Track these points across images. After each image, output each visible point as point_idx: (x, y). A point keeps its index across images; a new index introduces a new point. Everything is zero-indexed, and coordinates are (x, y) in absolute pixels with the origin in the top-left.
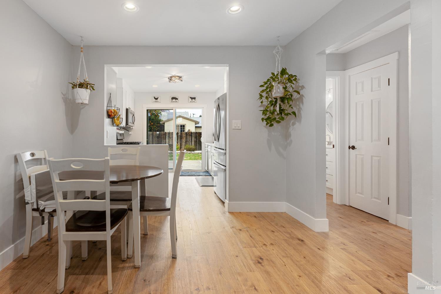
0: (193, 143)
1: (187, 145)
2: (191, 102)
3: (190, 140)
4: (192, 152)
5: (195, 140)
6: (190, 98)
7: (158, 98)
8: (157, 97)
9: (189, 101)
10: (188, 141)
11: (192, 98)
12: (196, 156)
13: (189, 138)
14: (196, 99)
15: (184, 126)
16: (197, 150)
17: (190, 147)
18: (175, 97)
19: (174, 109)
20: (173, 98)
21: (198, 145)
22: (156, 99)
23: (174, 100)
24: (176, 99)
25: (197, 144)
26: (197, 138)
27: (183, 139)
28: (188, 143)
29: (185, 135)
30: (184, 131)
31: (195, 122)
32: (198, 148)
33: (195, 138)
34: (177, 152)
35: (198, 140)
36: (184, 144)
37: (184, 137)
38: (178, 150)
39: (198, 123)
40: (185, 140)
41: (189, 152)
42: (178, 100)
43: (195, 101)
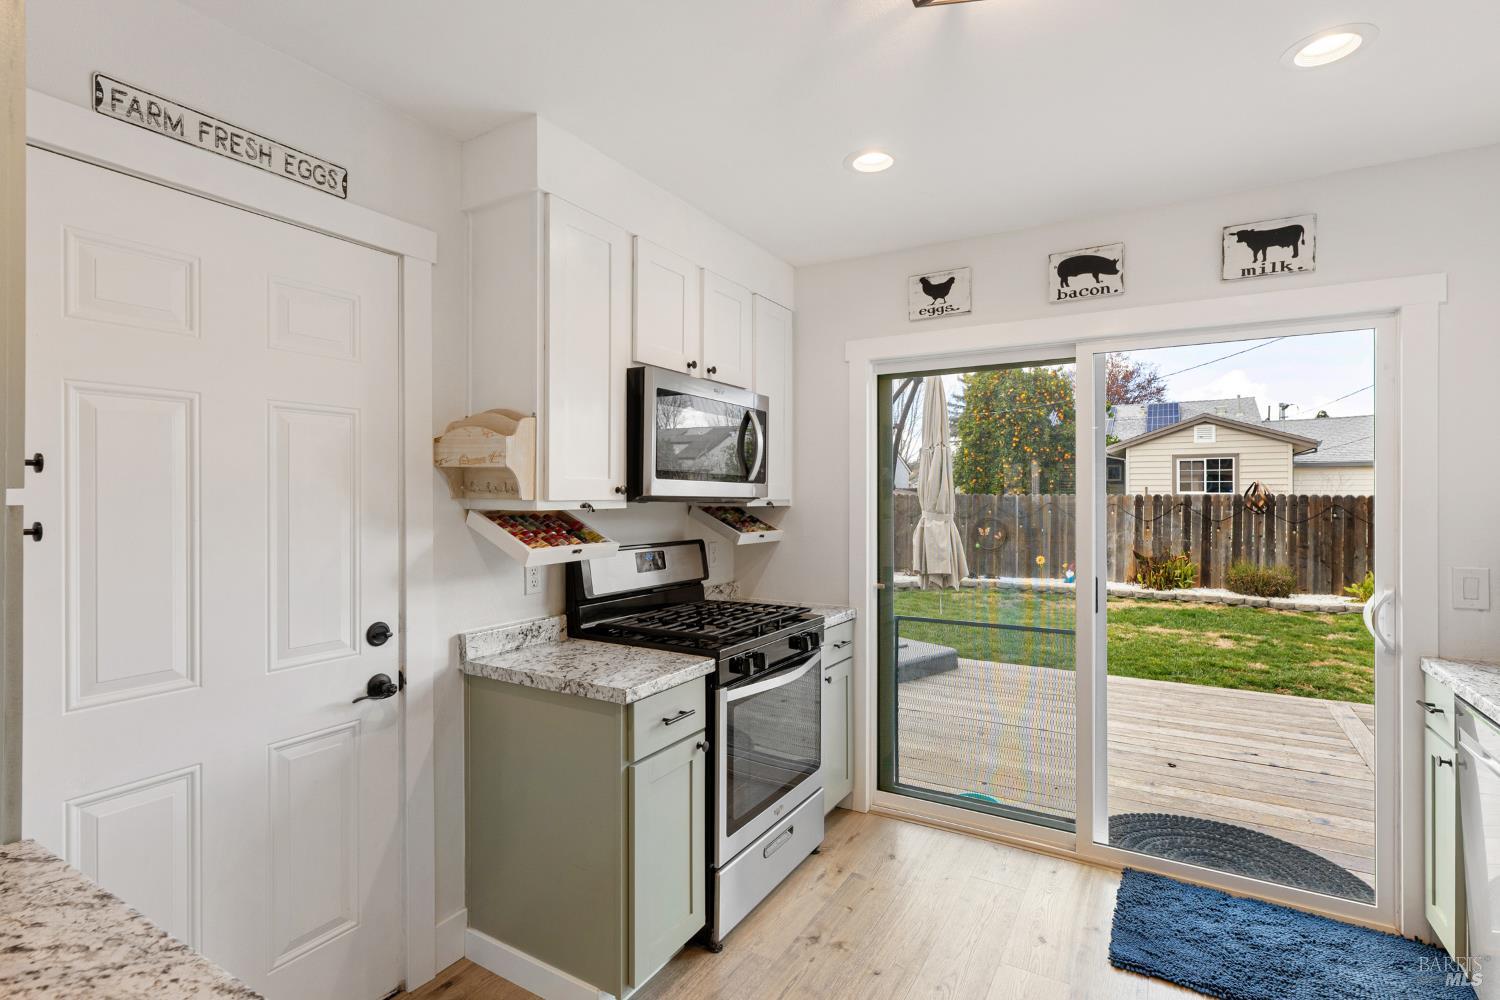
0: (1281, 550)
1: (1243, 562)
2: (1247, 273)
3: (1259, 537)
4: (1276, 600)
5: (1292, 538)
6: (1244, 236)
7: (952, 280)
8: (944, 280)
9: (1233, 270)
10: (1249, 542)
11: (1257, 240)
12: (1295, 629)
14: (1307, 236)
15: (1227, 463)
16: (1310, 586)
17: (1264, 571)
18: (1089, 253)
19: (1080, 352)
20: (1070, 268)
21: (1310, 564)
22: (937, 291)
23: (1083, 281)
24: (1103, 266)
25: (1304, 557)
26: (1304, 528)
27: (1219, 528)
28: (1249, 554)
29: (1230, 509)
30: (1227, 488)
31: (1294, 442)
32: (1316, 580)
33: (1293, 528)
34: (1183, 596)
35: (1316, 537)
36: (1227, 558)
37: (1227, 518)
38: (1189, 586)
39: (1314, 446)
40: (1228, 534)
41: (1255, 602)
42: (1115, 272)
43: (1296, 255)
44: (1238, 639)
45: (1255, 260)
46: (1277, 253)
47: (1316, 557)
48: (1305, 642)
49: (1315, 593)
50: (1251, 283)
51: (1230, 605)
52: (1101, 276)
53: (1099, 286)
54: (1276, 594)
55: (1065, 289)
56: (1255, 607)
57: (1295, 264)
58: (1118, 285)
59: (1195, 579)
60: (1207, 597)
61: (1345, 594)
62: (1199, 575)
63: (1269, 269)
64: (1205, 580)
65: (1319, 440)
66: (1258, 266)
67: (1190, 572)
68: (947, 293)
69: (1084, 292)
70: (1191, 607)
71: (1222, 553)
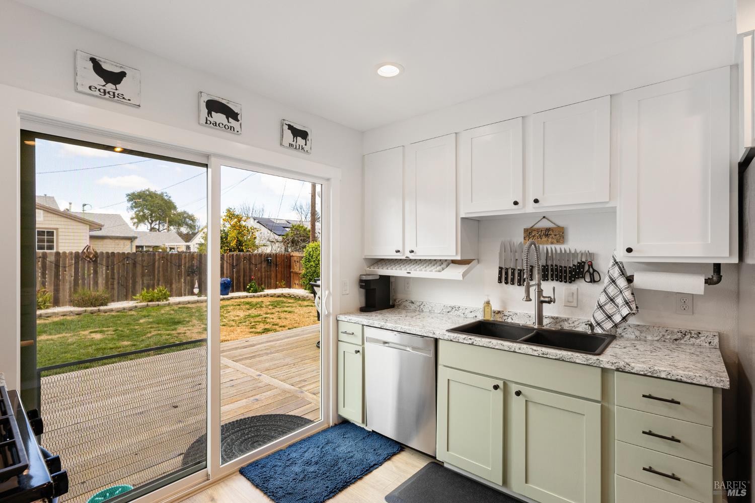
0: (101, 281)
1: (80, 290)
2: (290, 145)
3: (89, 275)
4: (102, 308)
5: (107, 274)
6: (290, 127)
9: (286, 143)
10: (83, 279)
11: (294, 132)
13: (87, 270)
15: (51, 234)
16: (116, 298)
17: (92, 293)
20: (214, 106)
21: (116, 286)
24: (232, 114)
25: (113, 284)
26: (113, 269)
27: (66, 271)
28: (84, 284)
29: (72, 260)
30: (51, 248)
31: (90, 224)
32: (118, 297)
33: (107, 269)
34: (46, 314)
35: (119, 273)
36: (70, 288)
37: (70, 266)
38: (47, 307)
39: (100, 227)
40: (71, 274)
41: (91, 310)
42: (238, 120)
43: (306, 145)
44: (101, 332)
45: (294, 141)
47: (118, 283)
49: (118, 301)
50: (293, 151)
51: (77, 314)
52: (230, 119)
53: (229, 125)
54: (102, 305)
55: (209, 118)
56: (92, 313)
58: (239, 130)
59: (50, 303)
60: (63, 312)
61: (132, 299)
62: (52, 300)
64: (56, 302)
65: (103, 224)
66: (295, 144)
67: (48, 299)
68: (119, 83)
69: (221, 125)
70: (56, 319)
71: (67, 286)
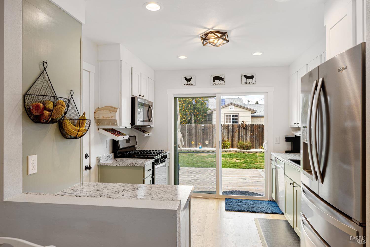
0: (248, 138)
1: (240, 142)
2: (245, 83)
3: (244, 135)
4: (247, 150)
5: (251, 135)
6: (245, 76)
7: (191, 78)
8: (190, 78)
9: (243, 83)
10: (242, 136)
11: (247, 77)
12: (252, 157)
13: (244, 132)
14: (254, 78)
15: (236, 116)
16: (255, 147)
17: (245, 143)
18: (219, 76)
19: (217, 95)
20: (215, 78)
22: (189, 80)
23: (217, 81)
24: (221, 79)
25: (253, 140)
26: (253, 132)
27: (235, 133)
28: (242, 139)
29: (238, 128)
30: (236, 122)
31: (251, 110)
32: (256, 146)
33: (251, 132)
34: (228, 150)
35: (256, 134)
36: (237, 140)
37: (237, 130)
38: (229, 148)
39: (255, 112)
40: (237, 134)
41: (243, 151)
42: (223, 80)
43: (253, 81)
45: (247, 81)
46: (250, 80)
47: (256, 139)
48: (254, 159)
49: (256, 148)
50: (247, 85)
51: (238, 152)
52: (221, 81)
53: (220, 83)
54: (247, 149)
55: (214, 83)
56: (243, 152)
57: (253, 82)
58: (224, 83)
59: (230, 146)
60: (233, 151)
61: (262, 148)
62: (231, 145)
63: (249, 83)
64: (232, 146)
65: (256, 110)
66: (247, 82)
67: (229, 144)
68: (190, 81)
69: (218, 84)
70: (229, 153)
71: (236, 139)
